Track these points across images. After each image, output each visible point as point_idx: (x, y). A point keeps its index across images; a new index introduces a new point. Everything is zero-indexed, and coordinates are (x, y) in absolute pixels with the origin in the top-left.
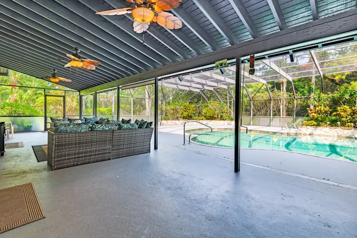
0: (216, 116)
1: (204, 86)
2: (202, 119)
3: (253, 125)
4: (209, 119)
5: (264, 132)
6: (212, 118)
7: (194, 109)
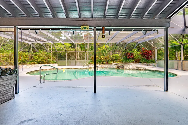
0: (45, 61)
1: (36, 41)
2: (34, 64)
3: (67, 65)
4: (40, 63)
5: (76, 68)
6: (42, 62)
7: (28, 56)
